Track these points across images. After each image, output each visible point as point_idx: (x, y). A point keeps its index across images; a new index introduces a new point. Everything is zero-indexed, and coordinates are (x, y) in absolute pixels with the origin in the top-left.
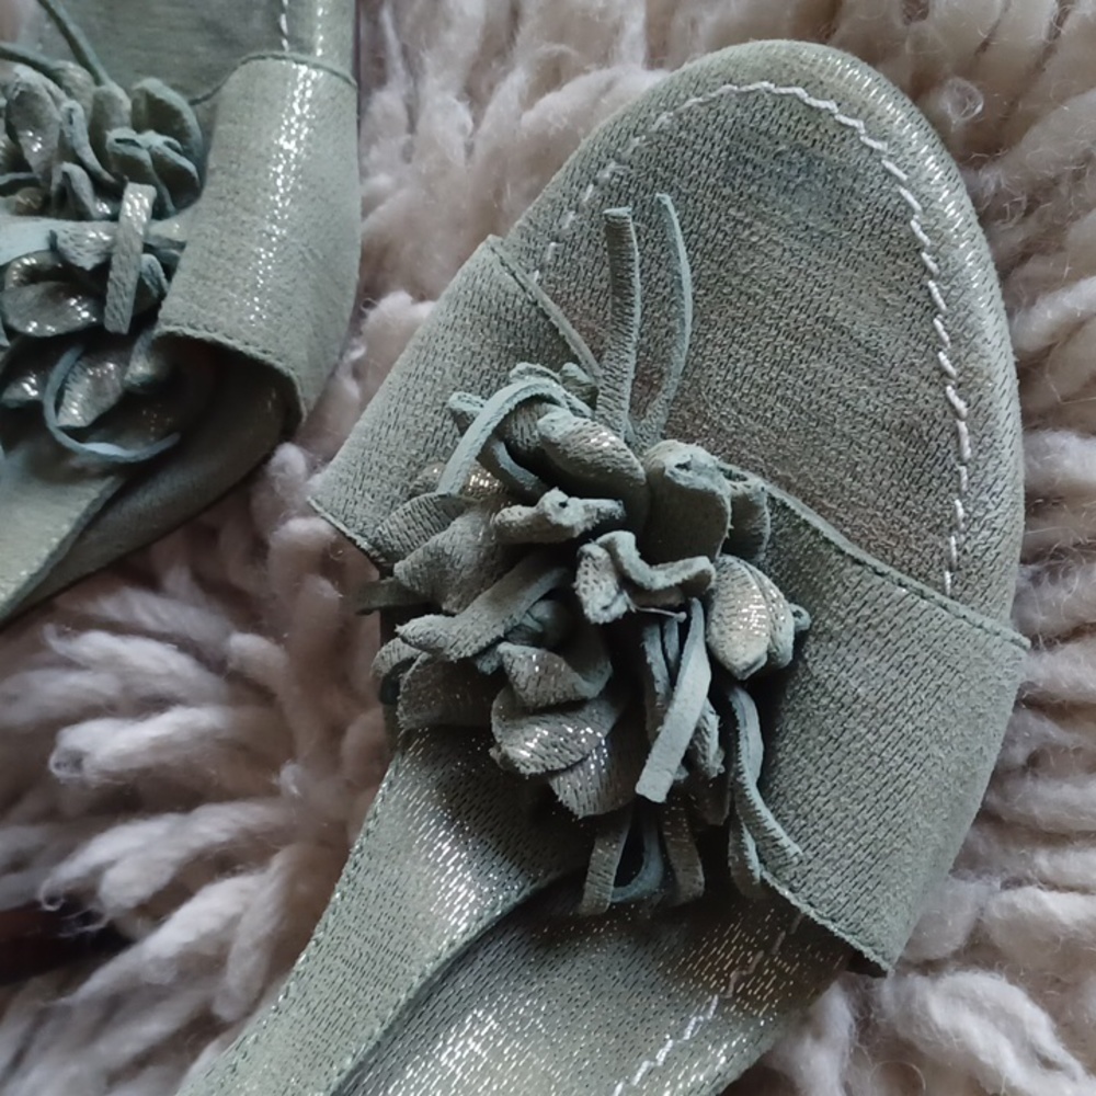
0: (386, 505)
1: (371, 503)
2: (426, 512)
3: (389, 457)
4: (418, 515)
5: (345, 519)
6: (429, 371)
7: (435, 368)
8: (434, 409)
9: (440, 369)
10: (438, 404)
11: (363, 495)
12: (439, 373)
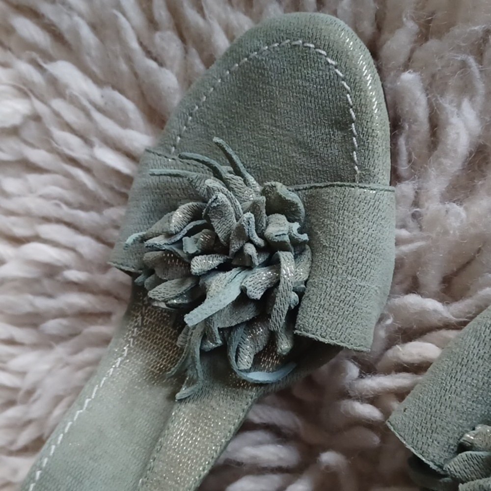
0: (446, 448)
1: (437, 446)
2: (476, 462)
3: (447, 423)
4: (471, 462)
5: (423, 453)
6: (469, 380)
7: (473, 379)
8: (472, 400)
9: (476, 380)
10: (475, 397)
11: (433, 442)
12: (475, 381)
